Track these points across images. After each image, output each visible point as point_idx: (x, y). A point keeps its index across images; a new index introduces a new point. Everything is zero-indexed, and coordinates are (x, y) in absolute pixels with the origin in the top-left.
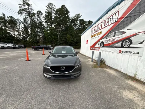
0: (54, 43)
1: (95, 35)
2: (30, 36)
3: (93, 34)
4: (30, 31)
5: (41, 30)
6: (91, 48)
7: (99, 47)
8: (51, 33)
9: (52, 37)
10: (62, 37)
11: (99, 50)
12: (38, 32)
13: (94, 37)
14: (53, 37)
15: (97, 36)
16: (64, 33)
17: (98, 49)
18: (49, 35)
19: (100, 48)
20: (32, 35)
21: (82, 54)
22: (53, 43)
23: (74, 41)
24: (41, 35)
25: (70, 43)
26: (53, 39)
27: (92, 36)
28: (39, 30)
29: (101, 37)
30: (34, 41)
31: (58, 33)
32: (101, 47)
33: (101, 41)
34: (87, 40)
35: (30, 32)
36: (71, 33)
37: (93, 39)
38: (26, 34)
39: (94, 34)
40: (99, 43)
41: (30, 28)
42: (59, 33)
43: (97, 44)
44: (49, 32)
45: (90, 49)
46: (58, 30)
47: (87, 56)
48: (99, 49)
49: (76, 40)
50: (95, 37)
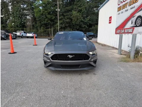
0: (51, 28)
1: (124, 6)
2: (11, 18)
3: (121, 5)
4: (10, 8)
5: (27, 6)
6: (118, 32)
7: (133, 28)
8: (46, 10)
9: (47, 17)
10: (64, 16)
11: (132, 33)
12: (24, 9)
13: (124, 10)
14: (49, 16)
15: (128, 8)
16: (67, 8)
17: (130, 31)
18: (42, 14)
19: (136, 28)
20: (14, 14)
21: (99, 44)
22: (48, 28)
23: (84, 23)
24: (28, 15)
25: (78, 27)
26: (49, 21)
27: (119, 9)
28: (25, 6)
29: (136, 8)
30: (17, 26)
31: (56, 10)
32: (136, 26)
33: (137, 15)
34: (111, 18)
35: (10, 10)
36: (79, 8)
37: (122, 13)
38: (5, 15)
39: (124, 3)
40: (134, 19)
41: (10, 4)
42: (59, 10)
43: (130, 22)
44: (41, 8)
45: (116, 33)
46: (56, 5)
47: (109, 46)
48: (133, 30)
49: (89, 20)
50: (126, 9)
